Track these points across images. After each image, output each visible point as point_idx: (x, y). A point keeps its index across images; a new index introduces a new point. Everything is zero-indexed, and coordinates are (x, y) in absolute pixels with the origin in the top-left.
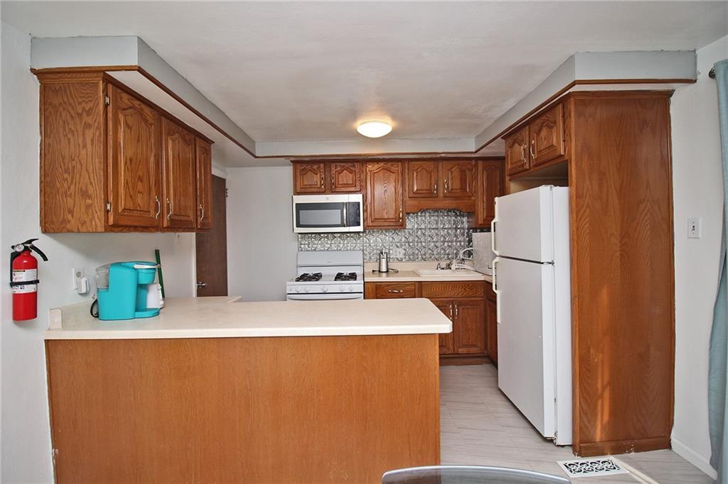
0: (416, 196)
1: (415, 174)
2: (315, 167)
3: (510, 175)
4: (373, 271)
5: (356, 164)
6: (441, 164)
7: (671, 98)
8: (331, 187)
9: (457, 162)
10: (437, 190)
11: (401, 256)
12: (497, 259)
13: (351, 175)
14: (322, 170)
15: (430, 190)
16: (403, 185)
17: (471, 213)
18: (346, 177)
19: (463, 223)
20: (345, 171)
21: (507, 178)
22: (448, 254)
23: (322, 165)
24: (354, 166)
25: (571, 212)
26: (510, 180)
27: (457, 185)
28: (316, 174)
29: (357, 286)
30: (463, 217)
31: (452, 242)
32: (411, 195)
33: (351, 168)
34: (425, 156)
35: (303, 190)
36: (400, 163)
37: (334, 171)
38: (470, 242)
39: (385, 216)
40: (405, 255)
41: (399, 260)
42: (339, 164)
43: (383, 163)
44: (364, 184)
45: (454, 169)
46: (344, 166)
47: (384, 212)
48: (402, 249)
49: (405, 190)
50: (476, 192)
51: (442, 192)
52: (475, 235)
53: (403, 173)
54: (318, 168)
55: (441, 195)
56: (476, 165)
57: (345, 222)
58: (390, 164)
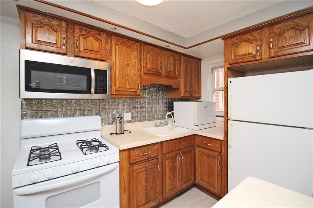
0: (149, 72)
1: (148, 55)
2: (55, 23)
4: (111, 134)
5: (102, 33)
8: (75, 50)
10: (161, 70)
11: (130, 119)
13: (97, 43)
14: (64, 30)
15: (157, 69)
16: (140, 62)
17: (176, 88)
18: (92, 43)
20: (90, 38)
23: (63, 23)
24: (100, 35)
28: (56, 31)
31: (160, 107)
32: (145, 72)
33: (99, 37)
35: (35, 46)
36: (138, 43)
37: (79, 34)
38: (171, 108)
39: (128, 86)
40: (132, 118)
41: (129, 122)
42: (85, 28)
43: (126, 40)
44: (108, 54)
45: (170, 58)
46: (89, 32)
47: (127, 83)
48: (130, 113)
49: (141, 67)
50: (180, 75)
51: (164, 73)
52: (175, 103)
53: (140, 52)
54: (58, 25)
55: (163, 75)
56: (180, 58)
57: (93, 90)
58: (131, 42)
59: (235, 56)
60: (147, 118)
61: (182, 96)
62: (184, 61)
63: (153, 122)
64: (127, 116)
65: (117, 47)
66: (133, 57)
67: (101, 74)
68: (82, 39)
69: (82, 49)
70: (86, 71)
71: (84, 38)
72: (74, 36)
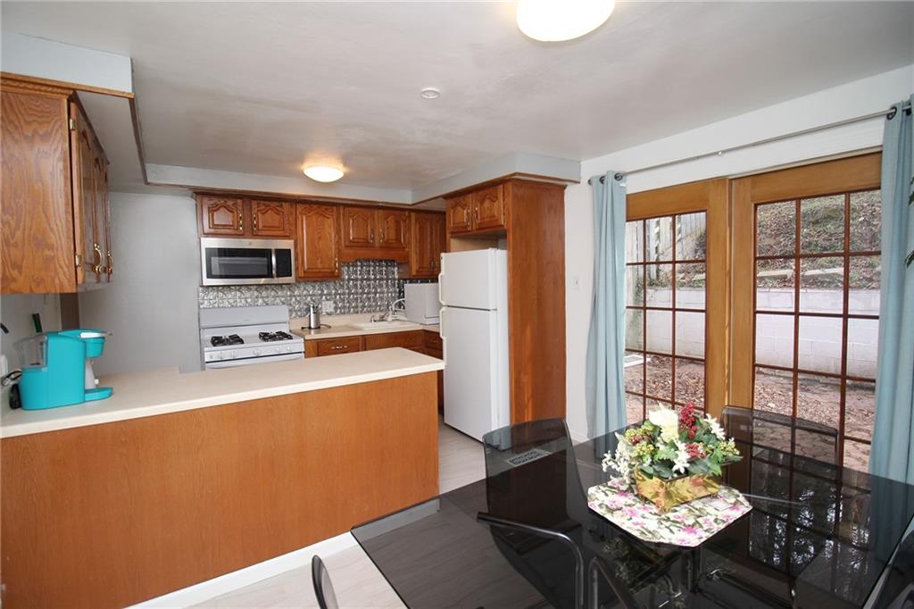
0: (353, 244)
1: (351, 221)
2: (230, 203)
3: (452, 233)
4: (303, 328)
5: (284, 204)
6: (376, 212)
7: (566, 191)
8: (253, 229)
9: (392, 212)
10: (373, 239)
11: (332, 310)
12: (443, 309)
13: (277, 216)
14: (240, 208)
15: (367, 239)
16: (338, 232)
17: (403, 262)
18: (271, 218)
19: (393, 273)
20: (269, 212)
21: (448, 235)
22: (380, 306)
23: (239, 201)
24: (281, 206)
25: (509, 270)
26: (452, 237)
27: (392, 235)
28: (232, 212)
29: (297, 345)
30: (394, 267)
31: (383, 293)
32: (347, 244)
33: (278, 208)
34: (362, 203)
35: (213, 231)
36: (335, 208)
37: (256, 211)
38: (401, 293)
39: (320, 266)
40: (336, 308)
41: (329, 314)
42: (262, 202)
43: (315, 206)
44: (293, 228)
45: (389, 219)
46: (269, 205)
47: (319, 261)
48: (332, 302)
49: (340, 238)
50: (409, 243)
51: (378, 242)
52: (408, 287)
53: (338, 219)
54: (234, 204)
55: (377, 245)
56: (410, 216)
57: (274, 272)
58: (323, 208)
59: (454, 223)
60: (359, 309)
61: (414, 274)
62: (416, 220)
63: (369, 316)
64: (328, 306)
65: (304, 218)
66: (326, 227)
67: (283, 255)
68: (260, 214)
69: (260, 227)
70: (265, 253)
71: (263, 214)
72: (251, 212)
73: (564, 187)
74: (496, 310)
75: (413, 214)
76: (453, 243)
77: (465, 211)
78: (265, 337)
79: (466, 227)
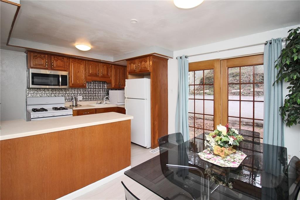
0: (91, 75)
1: (90, 67)
2: (43, 56)
3: (129, 73)
4: (70, 106)
5: (64, 58)
6: (100, 64)
8: (51, 67)
9: (106, 64)
10: (99, 74)
11: (82, 99)
12: (126, 99)
13: (62, 63)
14: (47, 58)
15: (96, 73)
16: (85, 70)
17: (109, 83)
18: (59, 63)
19: (105, 86)
20: (59, 60)
21: (128, 73)
22: (100, 98)
23: (46, 56)
24: (63, 59)
25: (151, 86)
27: (106, 73)
28: (43, 59)
29: (70, 112)
30: (105, 84)
31: (101, 94)
32: (89, 75)
33: (63, 60)
34: (94, 60)
35: (35, 66)
36: (84, 61)
37: (53, 59)
38: (108, 94)
39: (78, 82)
40: (83, 99)
41: (80, 101)
42: (56, 56)
43: (77, 60)
44: (68, 67)
45: (105, 67)
46: (58, 58)
48: (82, 96)
49: (86, 72)
50: (111, 76)
51: (100, 75)
52: (110, 91)
53: (85, 65)
54: (44, 56)
55: (100, 76)
56: (112, 66)
57: (60, 84)
58: (80, 61)
59: (130, 69)
60: (92, 99)
61: (113, 87)
62: (114, 68)
63: (96, 102)
64: (80, 98)
65: (73, 64)
66: (81, 68)
67: (64, 77)
68: (55, 62)
69: (55, 66)
70: (57, 76)
71: (56, 61)
72: (51, 60)
73: (168, 59)
74: (147, 99)
75: (113, 66)
76: (129, 76)
77: (135, 65)
78: (56, 109)
79: (135, 71)
